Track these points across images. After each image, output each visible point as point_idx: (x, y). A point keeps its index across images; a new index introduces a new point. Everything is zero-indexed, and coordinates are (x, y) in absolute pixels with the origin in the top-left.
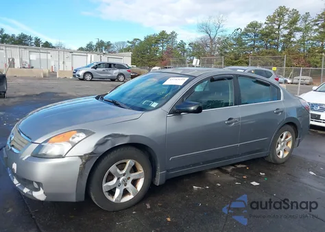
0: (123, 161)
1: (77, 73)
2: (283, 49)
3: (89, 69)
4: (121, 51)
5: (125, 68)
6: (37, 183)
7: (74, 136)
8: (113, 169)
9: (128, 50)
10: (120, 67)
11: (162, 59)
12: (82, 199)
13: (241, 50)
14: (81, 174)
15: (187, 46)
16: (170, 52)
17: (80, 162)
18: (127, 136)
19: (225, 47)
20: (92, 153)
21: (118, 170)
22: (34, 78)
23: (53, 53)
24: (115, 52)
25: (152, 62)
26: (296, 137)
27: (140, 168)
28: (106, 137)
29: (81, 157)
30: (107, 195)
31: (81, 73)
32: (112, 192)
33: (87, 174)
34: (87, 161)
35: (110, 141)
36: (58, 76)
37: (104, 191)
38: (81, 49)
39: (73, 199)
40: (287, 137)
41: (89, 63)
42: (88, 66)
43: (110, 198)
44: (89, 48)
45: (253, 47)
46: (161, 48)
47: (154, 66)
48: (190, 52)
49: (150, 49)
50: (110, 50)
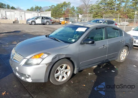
0: (62, 65)
1: (28, 21)
2: (117, 10)
3: (34, 20)
4: (46, 11)
5: (49, 19)
6: (28, 75)
7: (42, 55)
8: (59, 68)
9: (49, 10)
10: (47, 18)
11: (64, 14)
12: (47, 81)
13: (99, 11)
14: (46, 71)
15: (75, 9)
16: (68, 11)
17: (46, 66)
18: (64, 55)
19: (92, 9)
20: (51, 62)
21: (61, 69)
22: (9, 24)
23: (16, 11)
24: (43, 11)
25: (60, 16)
26: (128, 51)
27: (69, 67)
28: (56, 55)
29: (46, 64)
30: (56, 79)
31: (30, 21)
32: (58, 78)
33: (49, 71)
34: (49, 66)
35: (57, 57)
36: (19, 23)
37: (55, 77)
38: (28, 10)
39: (43, 81)
40: (125, 51)
41: (33, 17)
42: (33, 18)
43: (57, 80)
44: (32, 10)
45: (104, 9)
46: (64, 9)
47: (61, 17)
48: (77, 11)
49: (59, 10)
50: (41, 10)
